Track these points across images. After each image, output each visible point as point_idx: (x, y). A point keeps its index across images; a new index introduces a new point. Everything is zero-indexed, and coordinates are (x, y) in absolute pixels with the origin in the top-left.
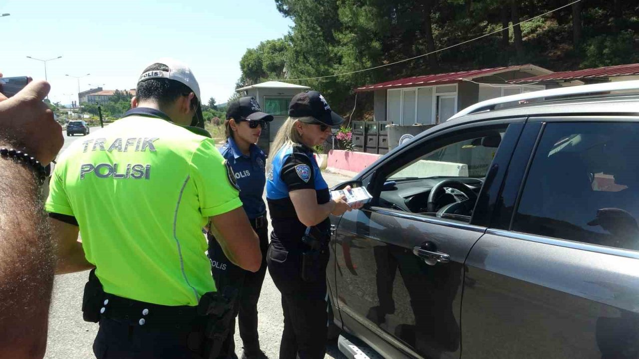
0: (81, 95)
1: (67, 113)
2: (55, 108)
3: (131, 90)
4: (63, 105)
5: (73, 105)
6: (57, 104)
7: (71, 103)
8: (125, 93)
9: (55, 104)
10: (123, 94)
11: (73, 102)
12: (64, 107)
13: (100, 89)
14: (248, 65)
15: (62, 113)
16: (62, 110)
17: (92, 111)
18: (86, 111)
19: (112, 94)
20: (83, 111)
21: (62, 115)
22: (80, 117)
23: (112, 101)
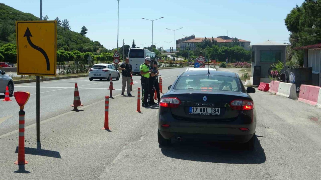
0: (178, 42)
1: (167, 56)
2: (158, 52)
3: (217, 37)
4: (164, 49)
5: (171, 50)
6: (160, 49)
7: (170, 49)
8: (211, 40)
9: (159, 49)
10: (210, 41)
11: (171, 48)
12: (165, 51)
13: (193, 37)
14: (290, 22)
15: (163, 56)
16: (163, 54)
17: (185, 55)
18: (180, 55)
19: (201, 41)
20: (178, 55)
21: (163, 58)
22: (174, 59)
23: (201, 47)
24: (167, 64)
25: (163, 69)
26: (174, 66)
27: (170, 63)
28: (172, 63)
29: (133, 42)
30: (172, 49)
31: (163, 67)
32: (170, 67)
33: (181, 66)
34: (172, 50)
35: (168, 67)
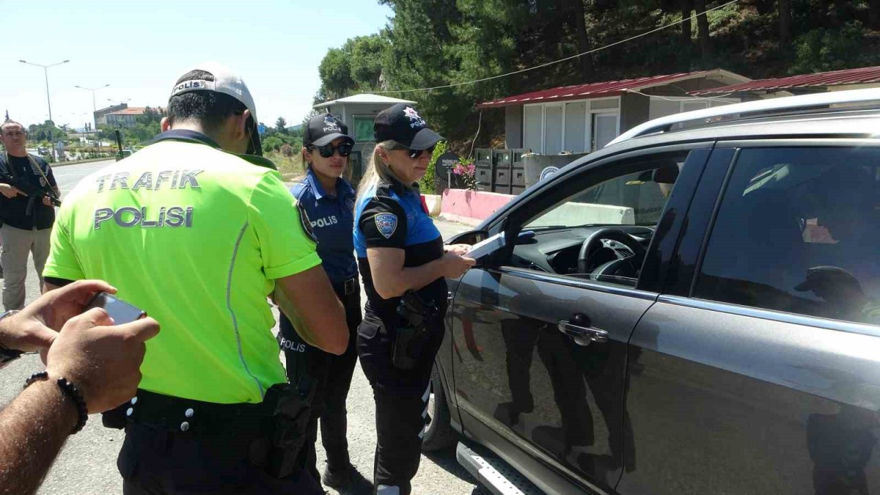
0: (97, 115)
1: (79, 140)
2: (61, 132)
4: (72, 128)
5: (86, 129)
6: (64, 128)
7: (84, 126)
8: (159, 111)
9: (61, 127)
10: (156, 113)
11: (86, 124)
12: (73, 132)
13: (124, 106)
14: (331, 72)
15: (71, 140)
16: (71, 136)
17: (113, 137)
18: (105, 137)
19: (141, 112)
20: (101, 136)
21: (71, 142)
22: (96, 145)
23: (142, 122)
24: (86, 154)
25: (78, 163)
26: (100, 156)
27: (92, 152)
28: (95, 152)
29: (5, 114)
30: (88, 126)
31: (79, 158)
32: (93, 158)
33: (112, 156)
34: (88, 128)
35: (87, 158)
